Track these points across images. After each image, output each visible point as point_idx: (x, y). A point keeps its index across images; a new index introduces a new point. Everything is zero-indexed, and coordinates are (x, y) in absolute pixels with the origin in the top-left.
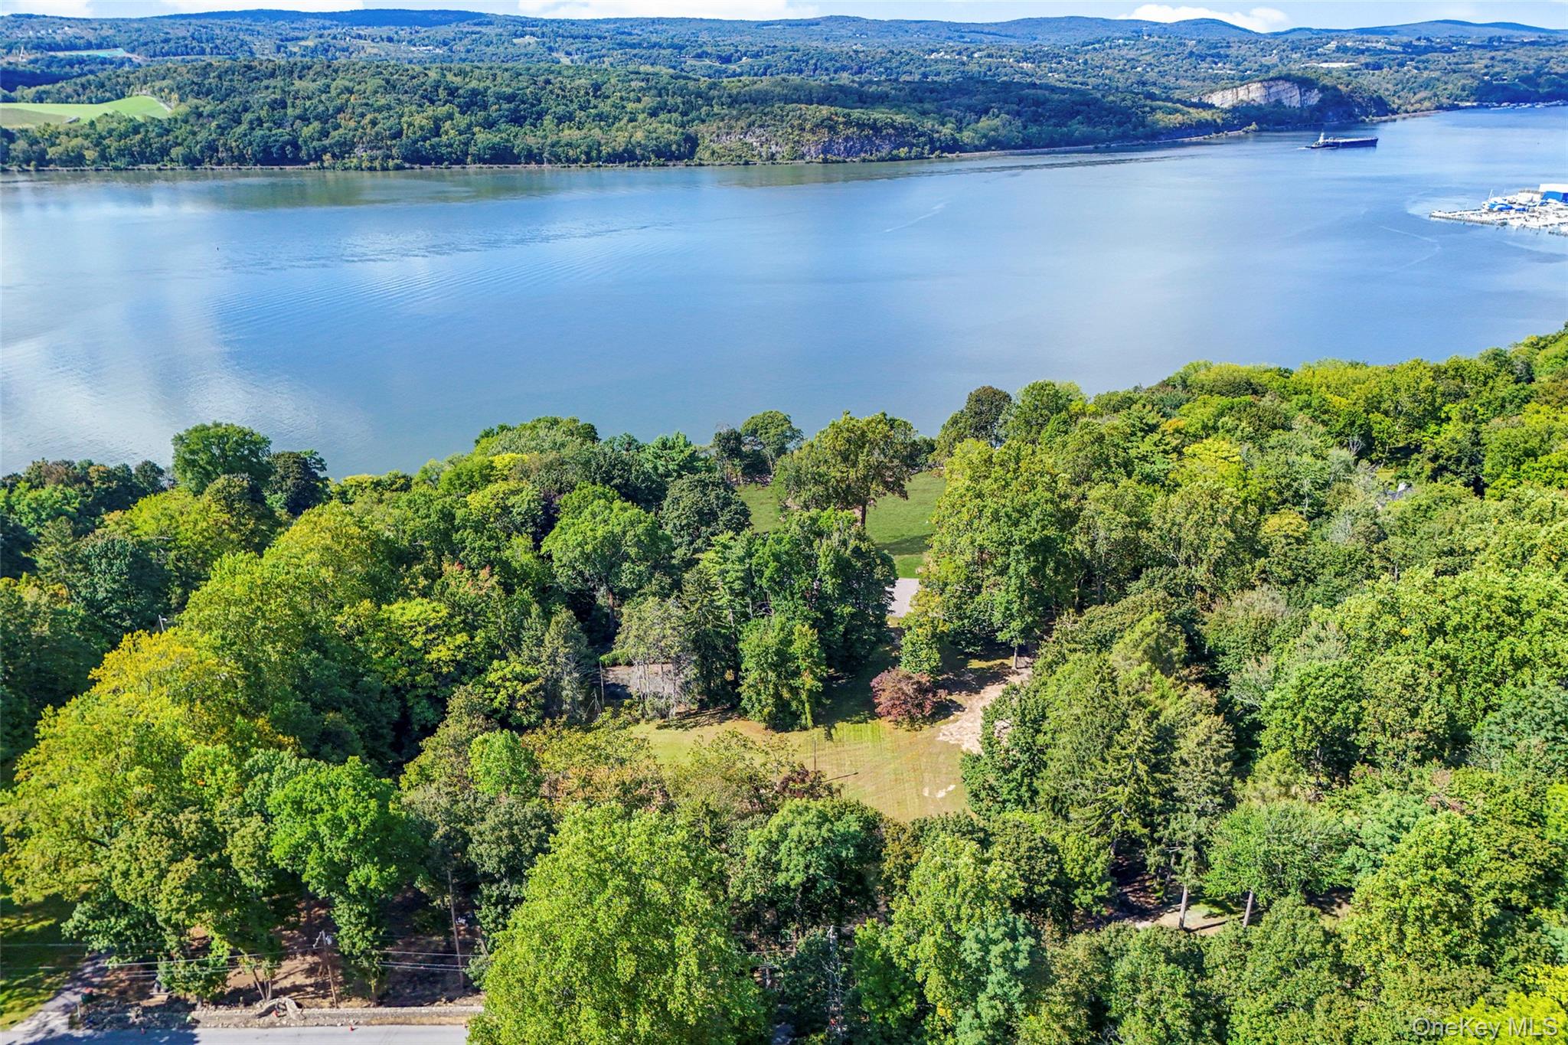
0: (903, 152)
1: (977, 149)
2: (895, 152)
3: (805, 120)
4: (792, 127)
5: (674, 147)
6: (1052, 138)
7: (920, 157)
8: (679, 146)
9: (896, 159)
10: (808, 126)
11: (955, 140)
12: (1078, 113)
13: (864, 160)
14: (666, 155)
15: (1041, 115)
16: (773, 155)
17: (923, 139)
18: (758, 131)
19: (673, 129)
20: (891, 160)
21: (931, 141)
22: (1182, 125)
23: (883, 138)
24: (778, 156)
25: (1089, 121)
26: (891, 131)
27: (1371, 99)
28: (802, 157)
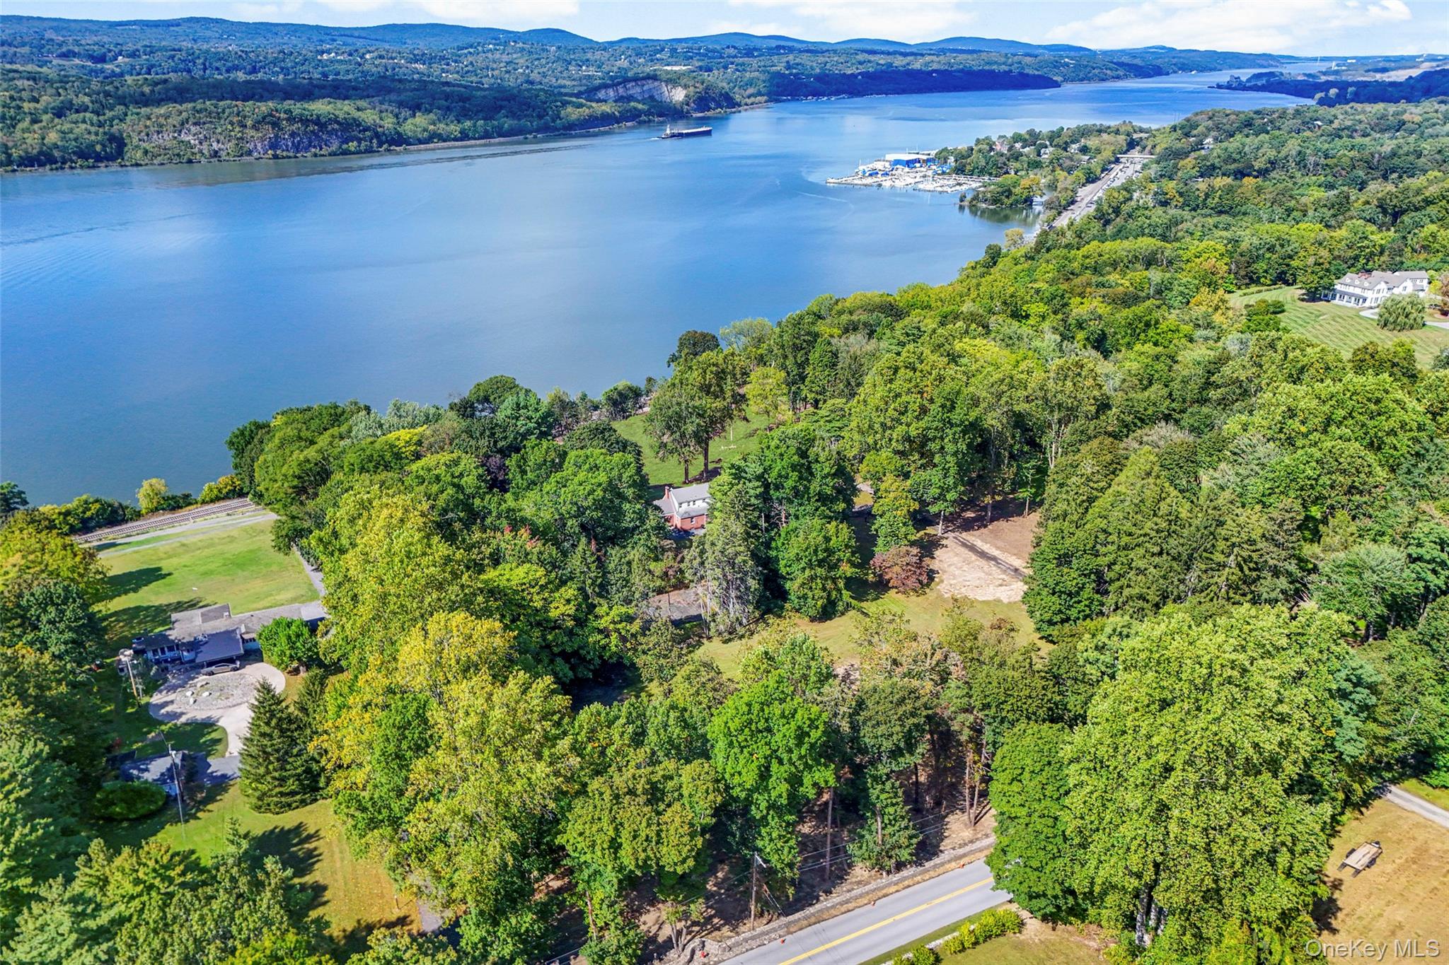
0: (352, 145)
1: (420, 142)
2: (345, 146)
3: (245, 117)
4: (232, 123)
5: (98, 148)
6: (486, 131)
7: (369, 151)
8: (104, 146)
9: (346, 153)
10: (249, 123)
11: (398, 133)
12: (501, 107)
13: (315, 155)
14: (91, 156)
15: (469, 110)
16: (216, 152)
17: (368, 133)
18: (193, 129)
19: (93, 129)
20: (342, 154)
21: (377, 135)
22: (590, 116)
23: (330, 133)
24: (223, 154)
25: (512, 114)
26: (336, 126)
27: (721, 94)
28: (250, 153)
